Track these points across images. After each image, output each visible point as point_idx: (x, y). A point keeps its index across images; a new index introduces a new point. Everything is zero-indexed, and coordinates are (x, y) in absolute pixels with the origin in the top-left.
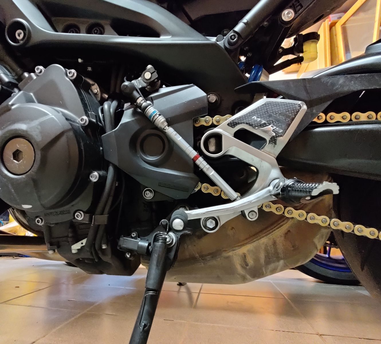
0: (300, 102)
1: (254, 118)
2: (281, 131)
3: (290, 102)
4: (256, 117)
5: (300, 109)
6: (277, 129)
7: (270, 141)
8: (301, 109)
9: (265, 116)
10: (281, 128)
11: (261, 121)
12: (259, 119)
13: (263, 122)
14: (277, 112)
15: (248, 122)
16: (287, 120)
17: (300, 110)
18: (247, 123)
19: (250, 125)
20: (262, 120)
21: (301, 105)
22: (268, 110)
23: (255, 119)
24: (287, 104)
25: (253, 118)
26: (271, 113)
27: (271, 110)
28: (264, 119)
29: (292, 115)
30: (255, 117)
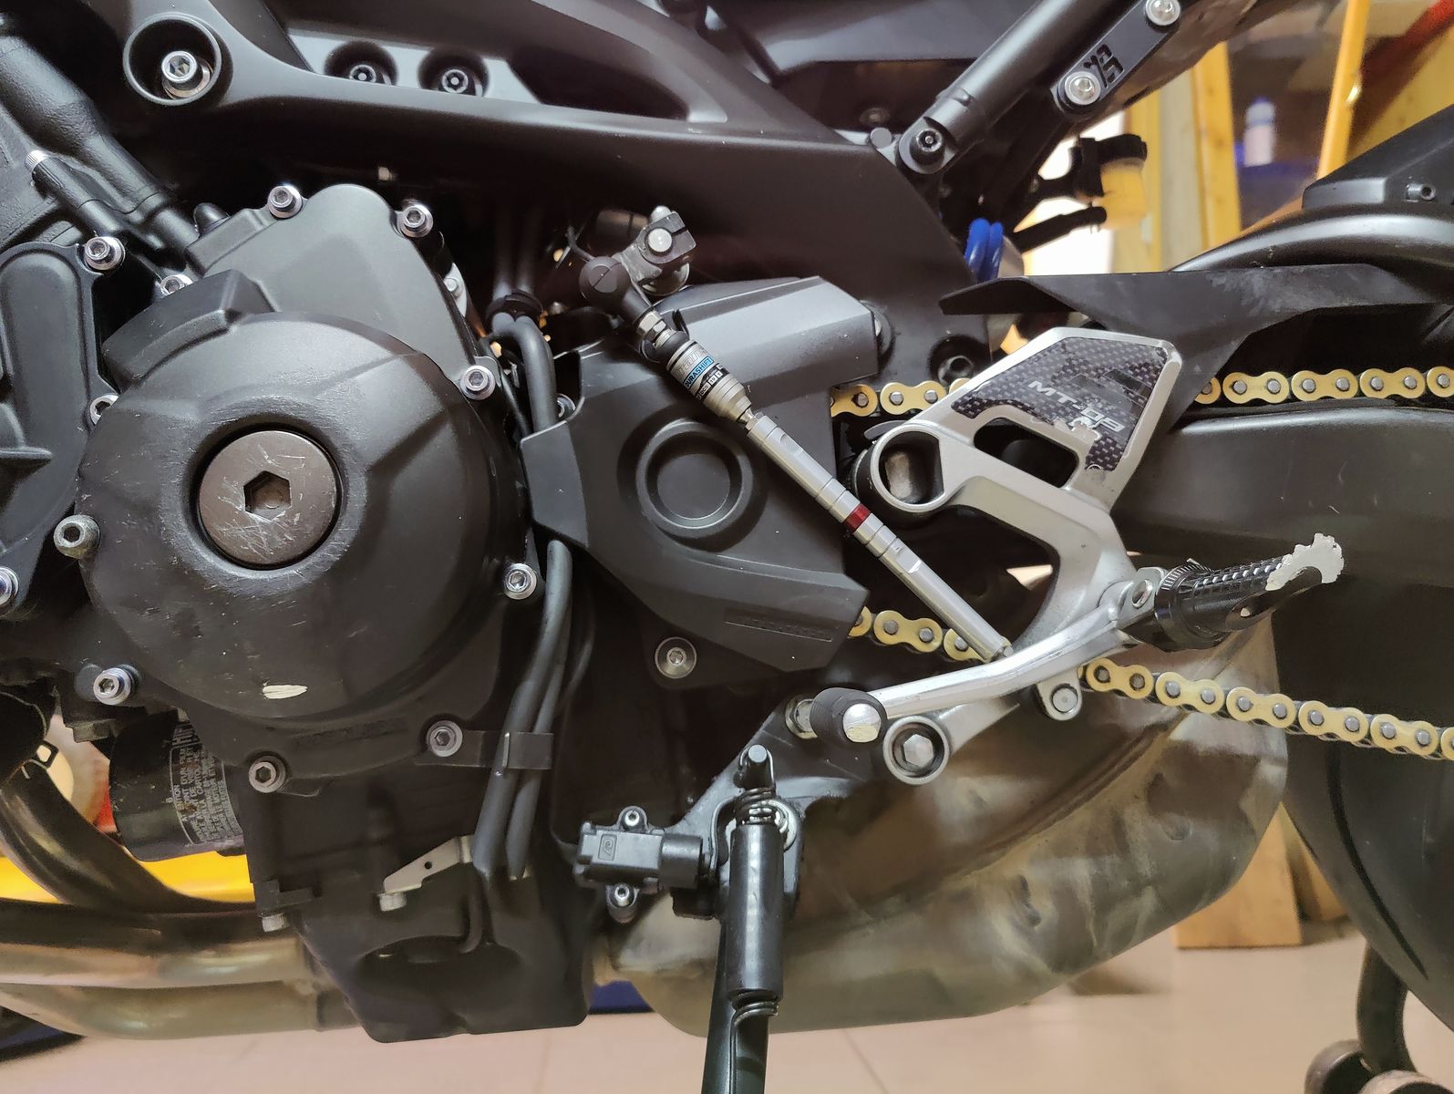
0: (1160, 343)
1: (1035, 387)
2: (1119, 428)
3: (1134, 342)
4: (1040, 384)
5: (1164, 362)
6: (1107, 420)
7: (1089, 460)
8: (1167, 364)
9: (1068, 380)
10: (1120, 419)
11: (1056, 397)
12: (1051, 391)
13: (1064, 398)
14: (1100, 371)
15: (1018, 400)
16: (1133, 396)
17: (1165, 366)
18: (1015, 404)
19: (1025, 409)
20: (1058, 393)
21: (1165, 350)
22: (1074, 362)
23: (1040, 389)
24: (1124, 346)
25: (1032, 386)
26: (1083, 371)
27: (1081, 364)
28: (1066, 391)
29: (1143, 380)
30: (1037, 385)
